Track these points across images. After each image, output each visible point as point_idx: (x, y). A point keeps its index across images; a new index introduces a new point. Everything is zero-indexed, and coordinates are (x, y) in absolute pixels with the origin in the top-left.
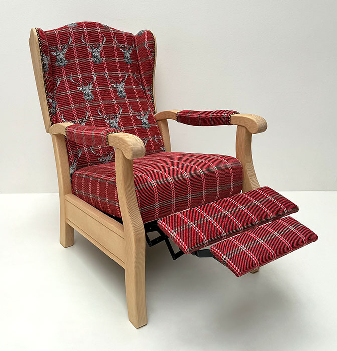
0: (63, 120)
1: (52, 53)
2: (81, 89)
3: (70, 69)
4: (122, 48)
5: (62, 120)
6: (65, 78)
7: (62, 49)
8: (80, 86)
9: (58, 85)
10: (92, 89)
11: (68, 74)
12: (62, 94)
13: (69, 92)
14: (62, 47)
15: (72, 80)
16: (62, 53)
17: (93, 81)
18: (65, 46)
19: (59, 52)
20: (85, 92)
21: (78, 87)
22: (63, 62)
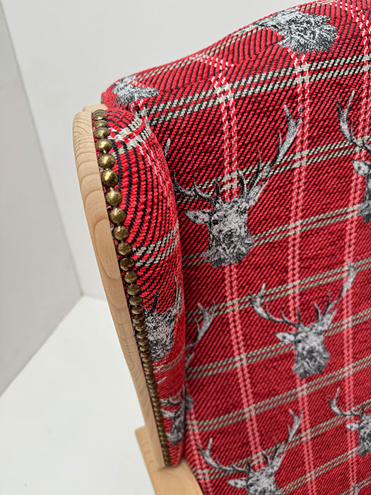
0: (210, 461)
1: (190, 214)
2: (290, 338)
3: (261, 267)
5: (206, 463)
6: (233, 305)
7: (240, 191)
8: (285, 327)
9: (201, 334)
10: (326, 331)
11: (247, 287)
12: (215, 368)
13: (241, 360)
14: (241, 182)
15: (260, 310)
16: (235, 209)
17: (340, 296)
18: (258, 172)
19: (223, 207)
20: (300, 346)
21: (279, 336)
22: (235, 247)
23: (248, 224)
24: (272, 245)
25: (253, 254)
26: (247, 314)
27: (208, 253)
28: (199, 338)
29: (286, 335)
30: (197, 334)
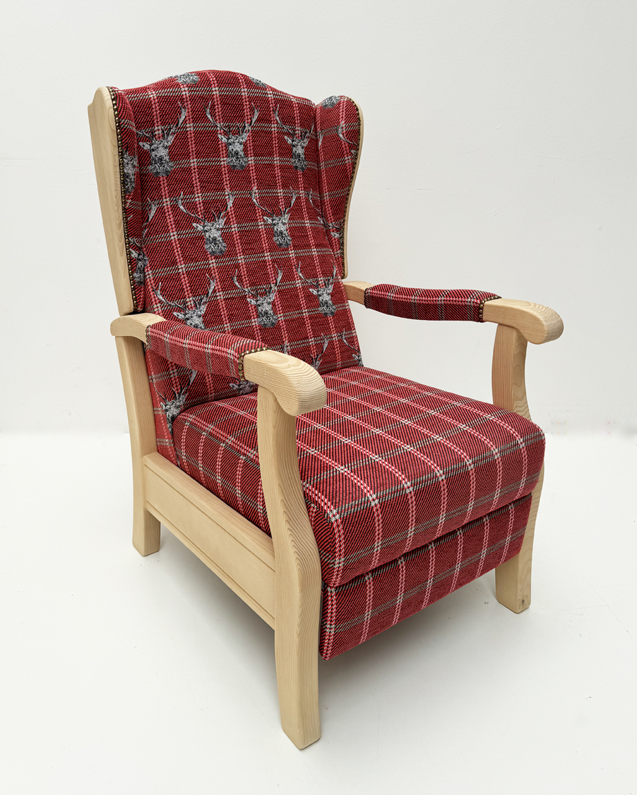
0: (161, 297)
1: (141, 144)
2: (200, 228)
3: (180, 181)
4: (288, 134)
5: (158, 299)
6: (167, 202)
7: (163, 136)
8: (197, 220)
9: (151, 218)
10: (222, 229)
11: (173, 193)
12: (160, 238)
13: (174, 236)
14: (163, 131)
15: (182, 207)
16: (162, 145)
17: (226, 209)
18: (170, 129)
19: (156, 143)
20: (207, 234)
21: (194, 225)
22: (164, 166)
23: (169, 154)
24: (183, 170)
25: (174, 172)
26: (175, 208)
27: (150, 167)
28: (150, 220)
29: (198, 225)
30: (148, 218)
